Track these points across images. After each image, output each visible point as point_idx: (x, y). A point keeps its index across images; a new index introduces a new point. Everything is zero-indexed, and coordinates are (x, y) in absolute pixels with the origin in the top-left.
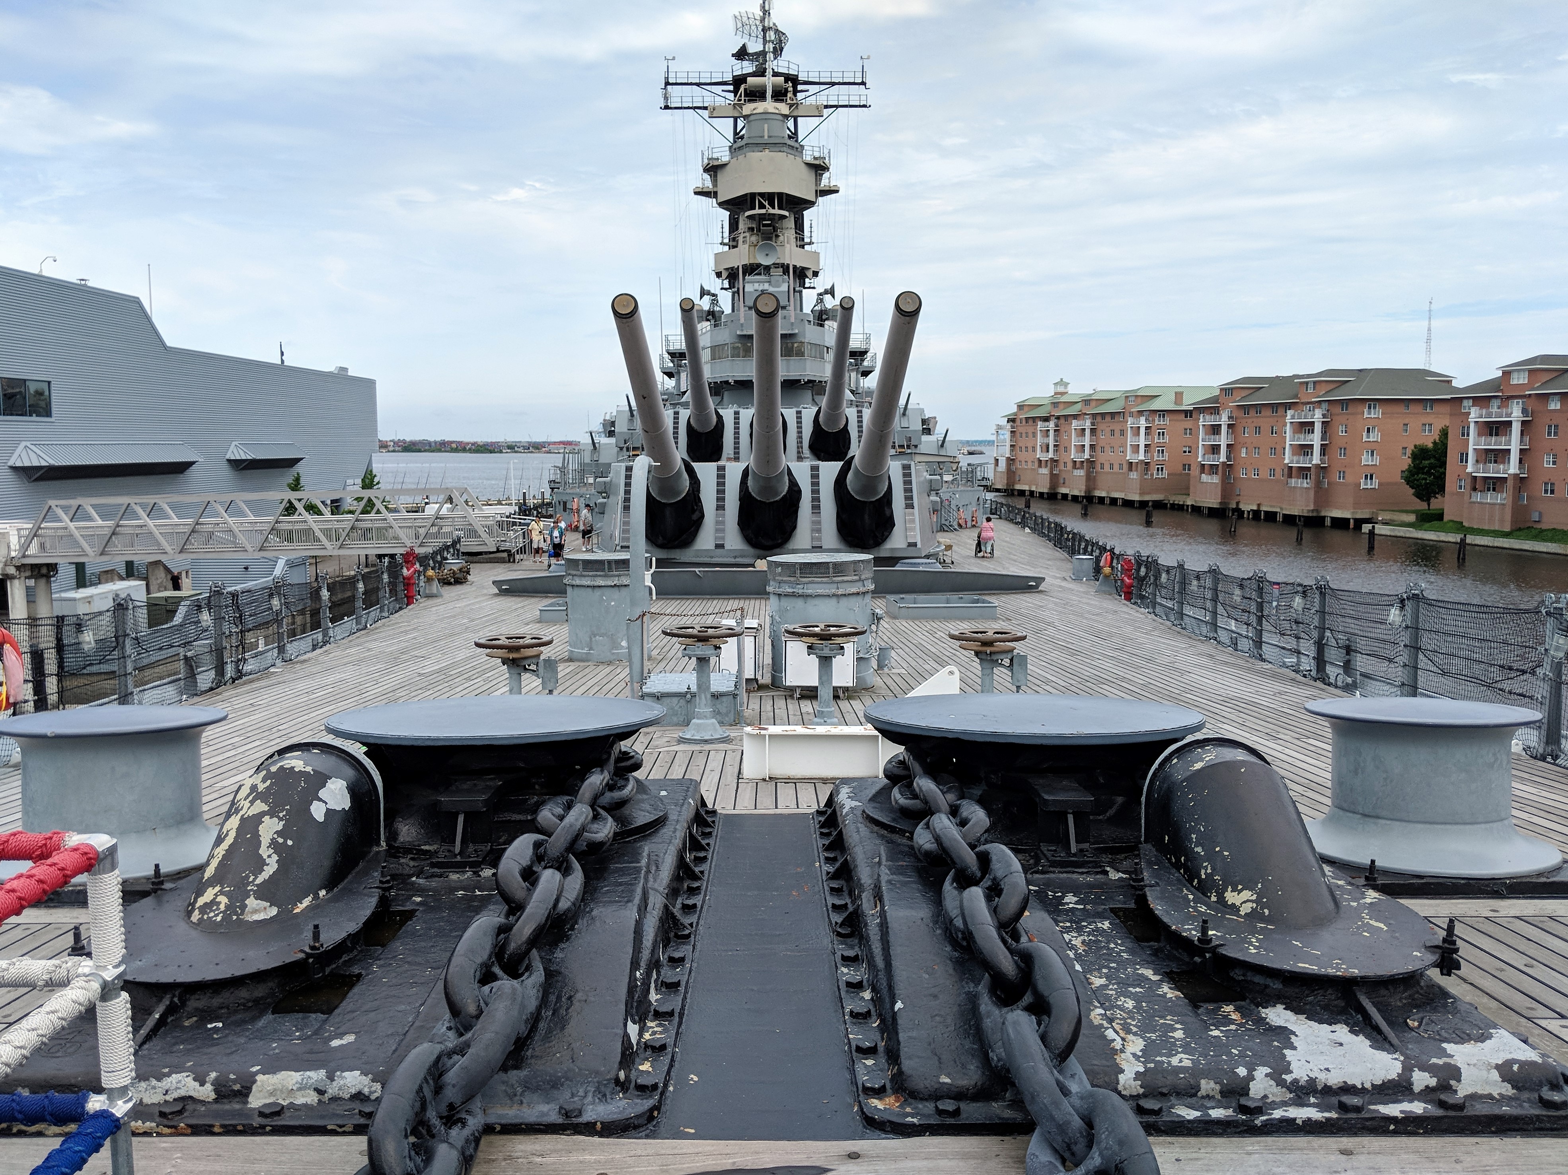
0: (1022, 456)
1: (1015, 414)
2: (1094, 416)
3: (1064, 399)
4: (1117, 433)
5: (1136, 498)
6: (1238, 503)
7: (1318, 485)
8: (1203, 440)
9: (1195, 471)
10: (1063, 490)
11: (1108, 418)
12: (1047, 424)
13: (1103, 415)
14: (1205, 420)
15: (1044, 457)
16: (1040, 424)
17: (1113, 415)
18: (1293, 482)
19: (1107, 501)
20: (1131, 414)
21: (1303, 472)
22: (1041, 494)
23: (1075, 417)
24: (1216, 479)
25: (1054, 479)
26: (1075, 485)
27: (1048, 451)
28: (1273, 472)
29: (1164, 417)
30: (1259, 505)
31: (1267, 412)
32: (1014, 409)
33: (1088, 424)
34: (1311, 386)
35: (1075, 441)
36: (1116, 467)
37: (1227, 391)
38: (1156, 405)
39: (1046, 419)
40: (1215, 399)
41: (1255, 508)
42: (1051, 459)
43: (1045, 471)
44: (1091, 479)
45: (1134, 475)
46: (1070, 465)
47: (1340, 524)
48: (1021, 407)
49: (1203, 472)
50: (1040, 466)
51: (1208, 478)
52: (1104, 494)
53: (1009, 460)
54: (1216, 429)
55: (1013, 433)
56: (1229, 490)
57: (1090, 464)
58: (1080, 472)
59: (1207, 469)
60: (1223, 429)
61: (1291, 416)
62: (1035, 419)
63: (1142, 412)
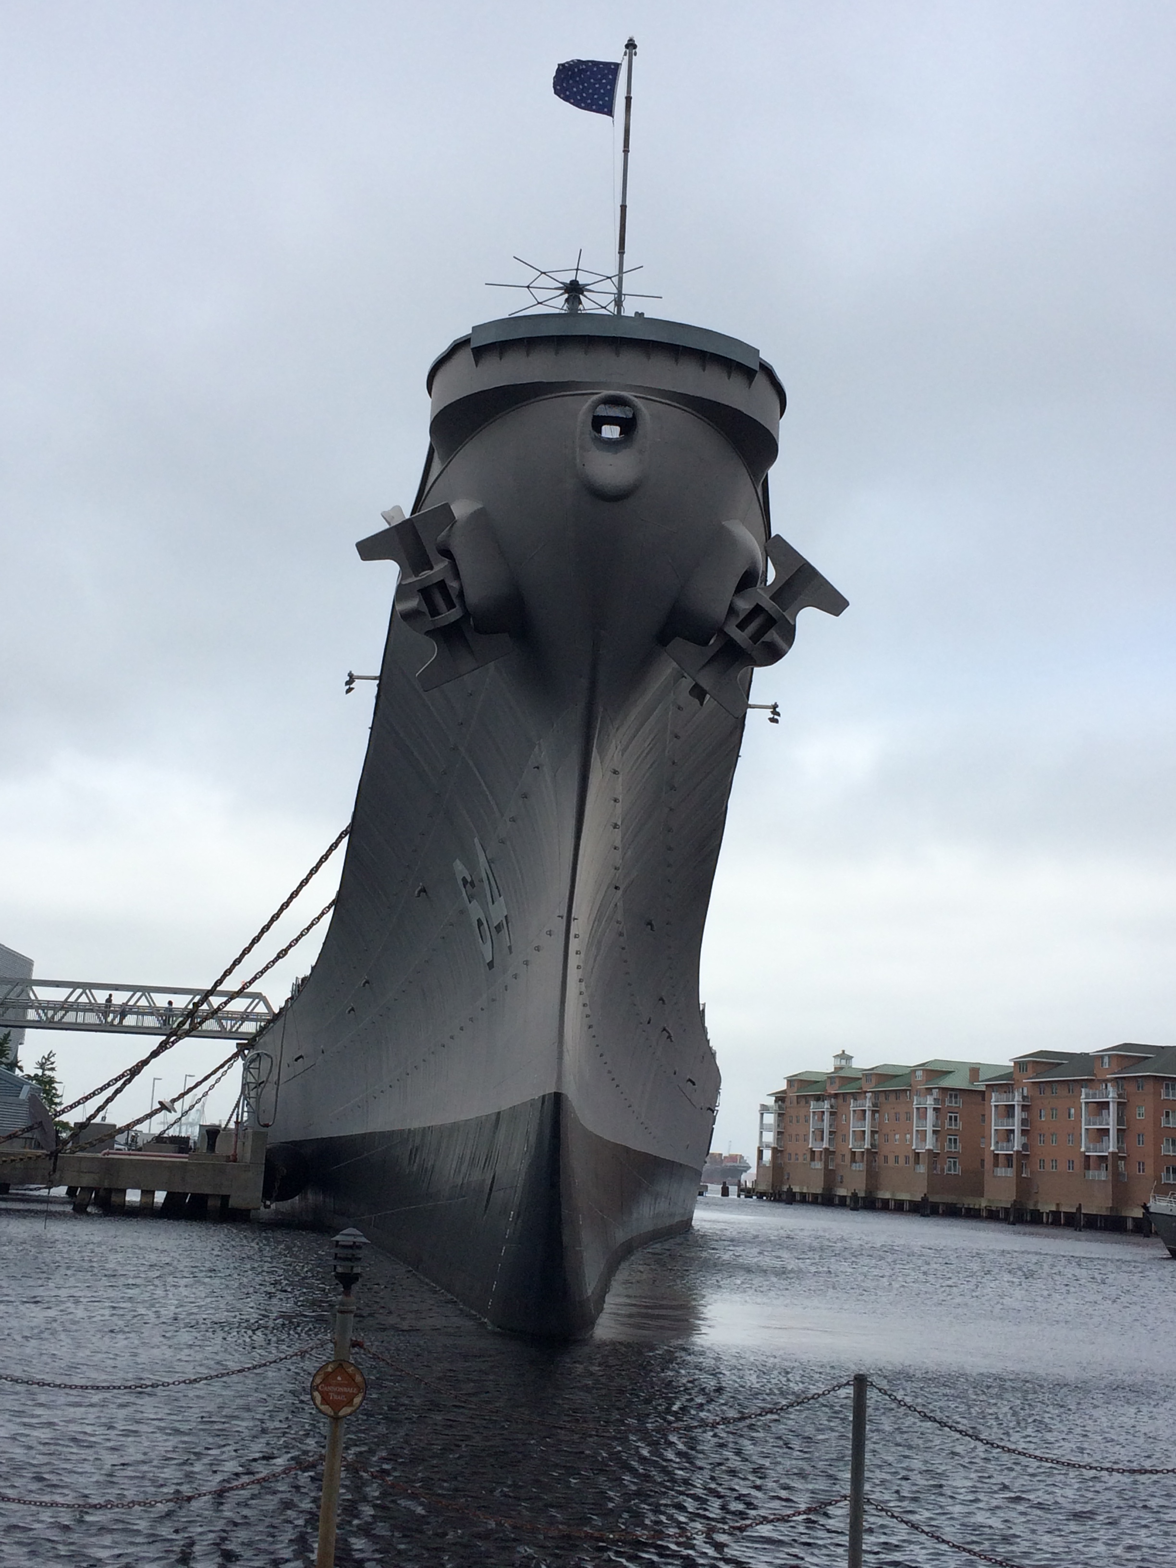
0: (791, 1147)
1: (784, 1092)
2: (877, 1094)
3: (845, 1074)
4: (903, 1117)
5: (924, 1198)
6: (1036, 1203)
7: (1117, 1175)
8: (995, 1125)
9: (989, 1161)
10: (842, 1192)
11: (892, 1097)
12: (821, 1103)
13: (887, 1094)
14: (997, 1100)
15: (820, 1147)
16: (812, 1103)
17: (897, 1093)
18: (1092, 1174)
19: (892, 1204)
20: (918, 1093)
21: (1101, 1162)
22: (815, 1196)
23: (855, 1096)
24: (1010, 1173)
25: (830, 1177)
26: (855, 1185)
27: (822, 1140)
28: (1071, 1163)
29: (956, 1097)
30: (1058, 1205)
31: (1063, 1091)
32: (783, 1086)
33: (868, 1104)
34: (1106, 1060)
35: (854, 1126)
36: (902, 1160)
37: (1021, 1064)
38: (949, 1082)
39: (818, 1098)
40: (1009, 1076)
41: (1054, 1208)
42: (826, 1149)
43: (818, 1165)
44: (872, 1175)
45: (921, 1169)
46: (848, 1157)
48: (791, 1081)
49: (996, 1165)
50: (813, 1159)
51: (1001, 1172)
52: (887, 1196)
53: (775, 1151)
54: (1009, 1110)
55: (780, 1116)
56: (1024, 1186)
57: (872, 1154)
58: (860, 1167)
59: (1001, 1160)
60: (1017, 1111)
61: (1086, 1095)
62: (808, 1098)
63: (929, 1090)
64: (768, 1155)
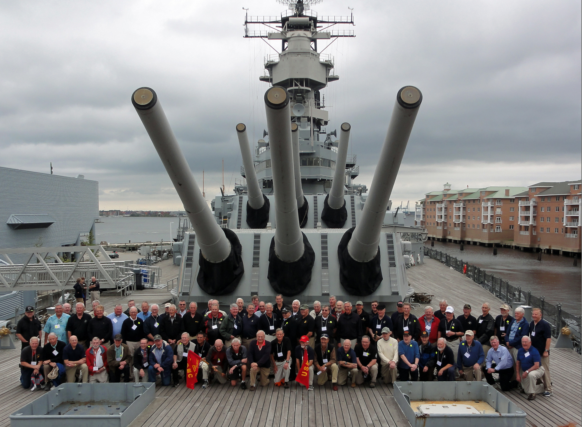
0: (428, 220)
1: (425, 199)
2: (465, 201)
3: (449, 192)
4: (477, 209)
5: (486, 242)
6: (539, 245)
8: (521, 214)
9: (516, 229)
10: (449, 237)
11: (472, 202)
12: (441, 204)
13: (469, 201)
14: (521, 204)
15: (440, 221)
16: (437, 204)
17: (474, 201)
18: (568, 235)
19: (472, 243)
20: (484, 200)
21: (573, 230)
22: (439, 239)
23: (455, 201)
24: (527, 233)
25: (445, 232)
26: (455, 235)
27: (441, 218)
28: (557, 230)
29: (500, 202)
30: (550, 246)
32: (425, 197)
33: (461, 205)
34: (576, 187)
35: (455, 213)
36: (476, 227)
37: (532, 189)
38: (496, 196)
39: (441, 202)
40: (526, 193)
41: (548, 248)
42: (443, 222)
43: (440, 228)
44: (463, 232)
45: (485, 231)
46: (453, 225)
48: (427, 196)
49: (520, 230)
50: (438, 225)
51: (523, 233)
52: (469, 240)
53: (422, 222)
54: (527, 208)
55: (424, 209)
56: (534, 239)
57: (463, 224)
58: (458, 229)
59: (523, 228)
60: (531, 209)
61: (566, 202)
62: (435, 202)
63: (488, 199)
64: (419, 223)
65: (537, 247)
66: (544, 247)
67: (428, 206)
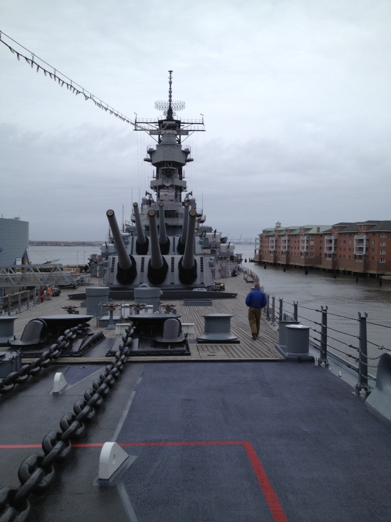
0: (264, 250)
1: (262, 234)
2: (289, 235)
3: (279, 229)
4: (297, 242)
5: (303, 265)
7: (365, 261)
8: (326, 245)
9: (323, 256)
10: (279, 262)
11: (294, 236)
12: (273, 238)
13: (292, 235)
14: (326, 238)
15: (272, 250)
16: (270, 238)
17: (295, 235)
18: (356, 261)
20: (302, 235)
21: (360, 257)
22: (271, 263)
23: (283, 236)
24: (330, 259)
25: (276, 258)
26: (282, 261)
27: (273, 248)
28: (350, 257)
29: (313, 236)
31: (348, 236)
32: (262, 232)
33: (287, 238)
34: (363, 226)
35: (282, 244)
36: (297, 254)
37: (334, 227)
38: (311, 232)
39: (273, 236)
40: (330, 230)
41: (344, 269)
42: (274, 251)
43: (272, 255)
44: (288, 259)
45: (303, 257)
46: (281, 253)
47: (373, 276)
48: (264, 231)
49: (326, 257)
50: (270, 253)
51: (328, 259)
52: (292, 264)
53: (260, 251)
54: (330, 241)
55: (261, 241)
56: (335, 263)
57: (288, 253)
58: (284, 256)
59: (327, 256)
60: (333, 241)
61: (356, 237)
62: (269, 236)
63: (305, 235)
64: (258, 252)
65: (337, 269)
66: (342, 269)
67: (264, 240)
